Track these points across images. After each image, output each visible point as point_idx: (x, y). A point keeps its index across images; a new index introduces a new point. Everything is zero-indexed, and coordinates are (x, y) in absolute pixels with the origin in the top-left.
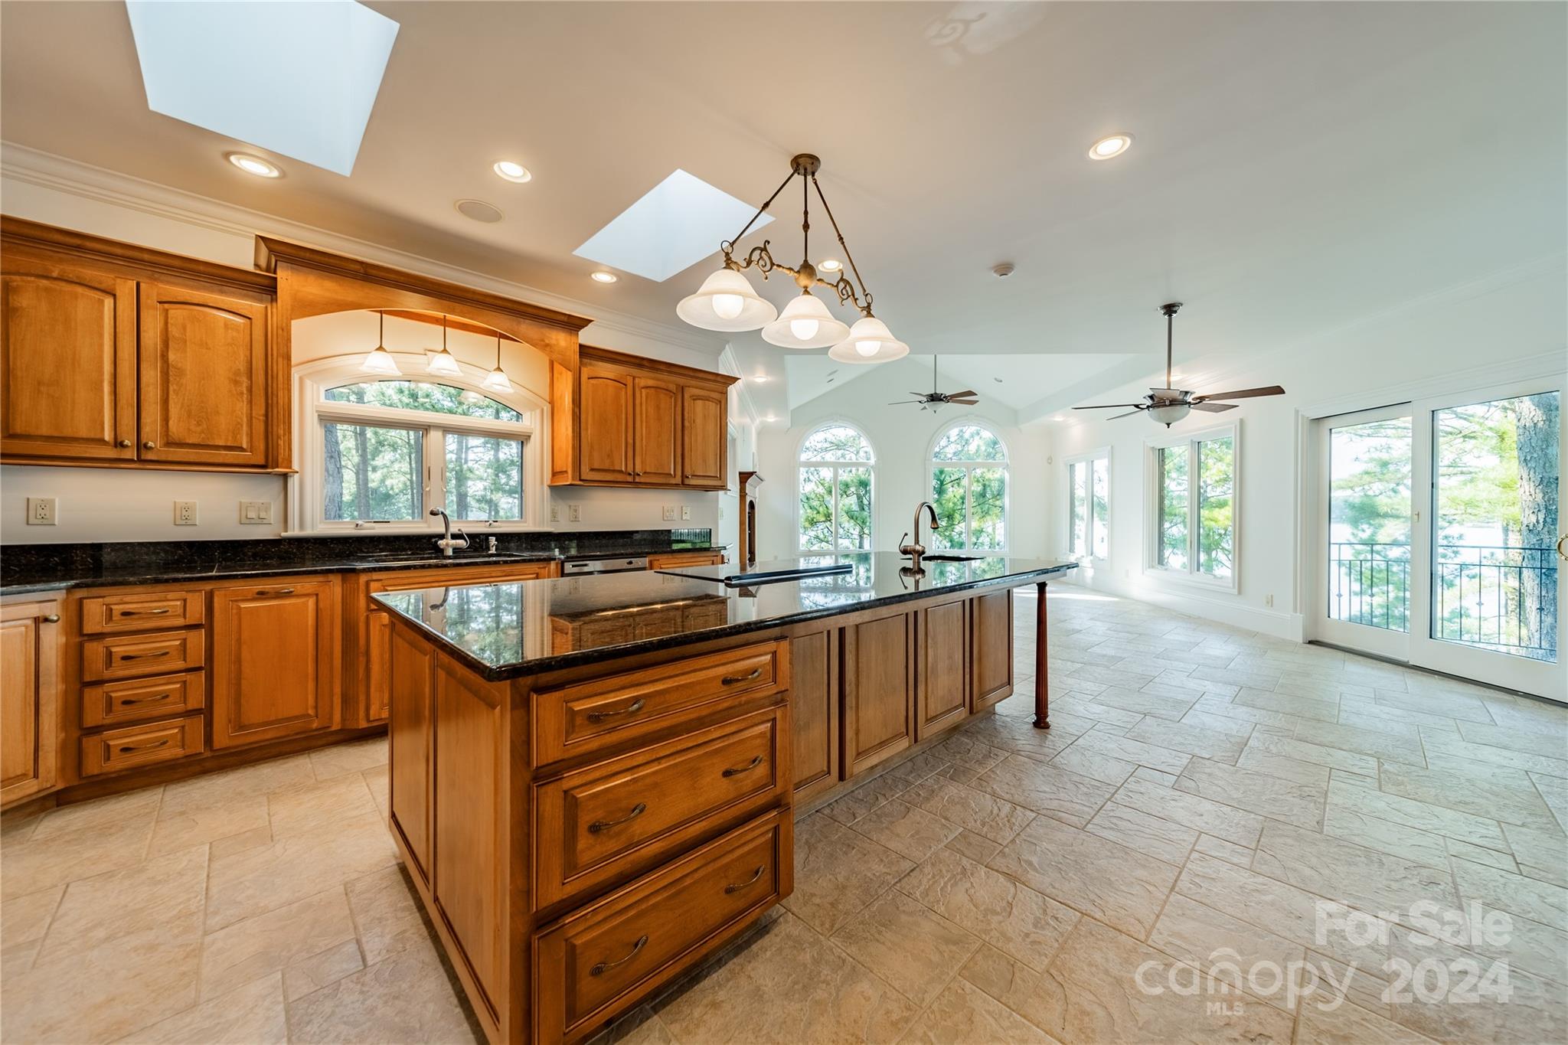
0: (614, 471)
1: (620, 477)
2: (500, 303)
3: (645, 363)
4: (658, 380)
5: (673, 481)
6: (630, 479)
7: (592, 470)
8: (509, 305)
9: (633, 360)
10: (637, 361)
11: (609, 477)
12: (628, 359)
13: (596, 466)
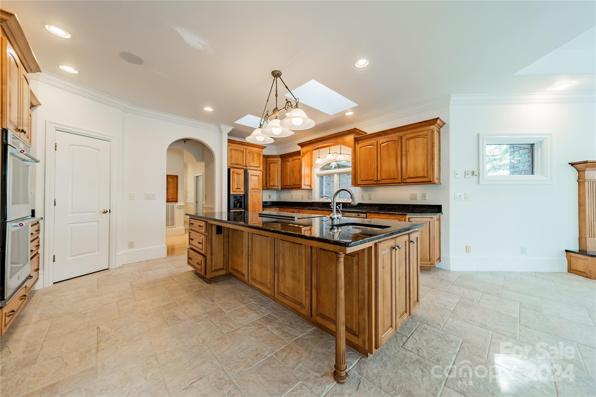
0: (369, 180)
1: (371, 182)
2: (331, 136)
3: (380, 133)
4: (387, 138)
5: (396, 181)
6: (375, 183)
7: (362, 181)
8: (334, 136)
9: (375, 135)
10: (377, 134)
11: (367, 182)
12: (373, 135)
13: (362, 179)
